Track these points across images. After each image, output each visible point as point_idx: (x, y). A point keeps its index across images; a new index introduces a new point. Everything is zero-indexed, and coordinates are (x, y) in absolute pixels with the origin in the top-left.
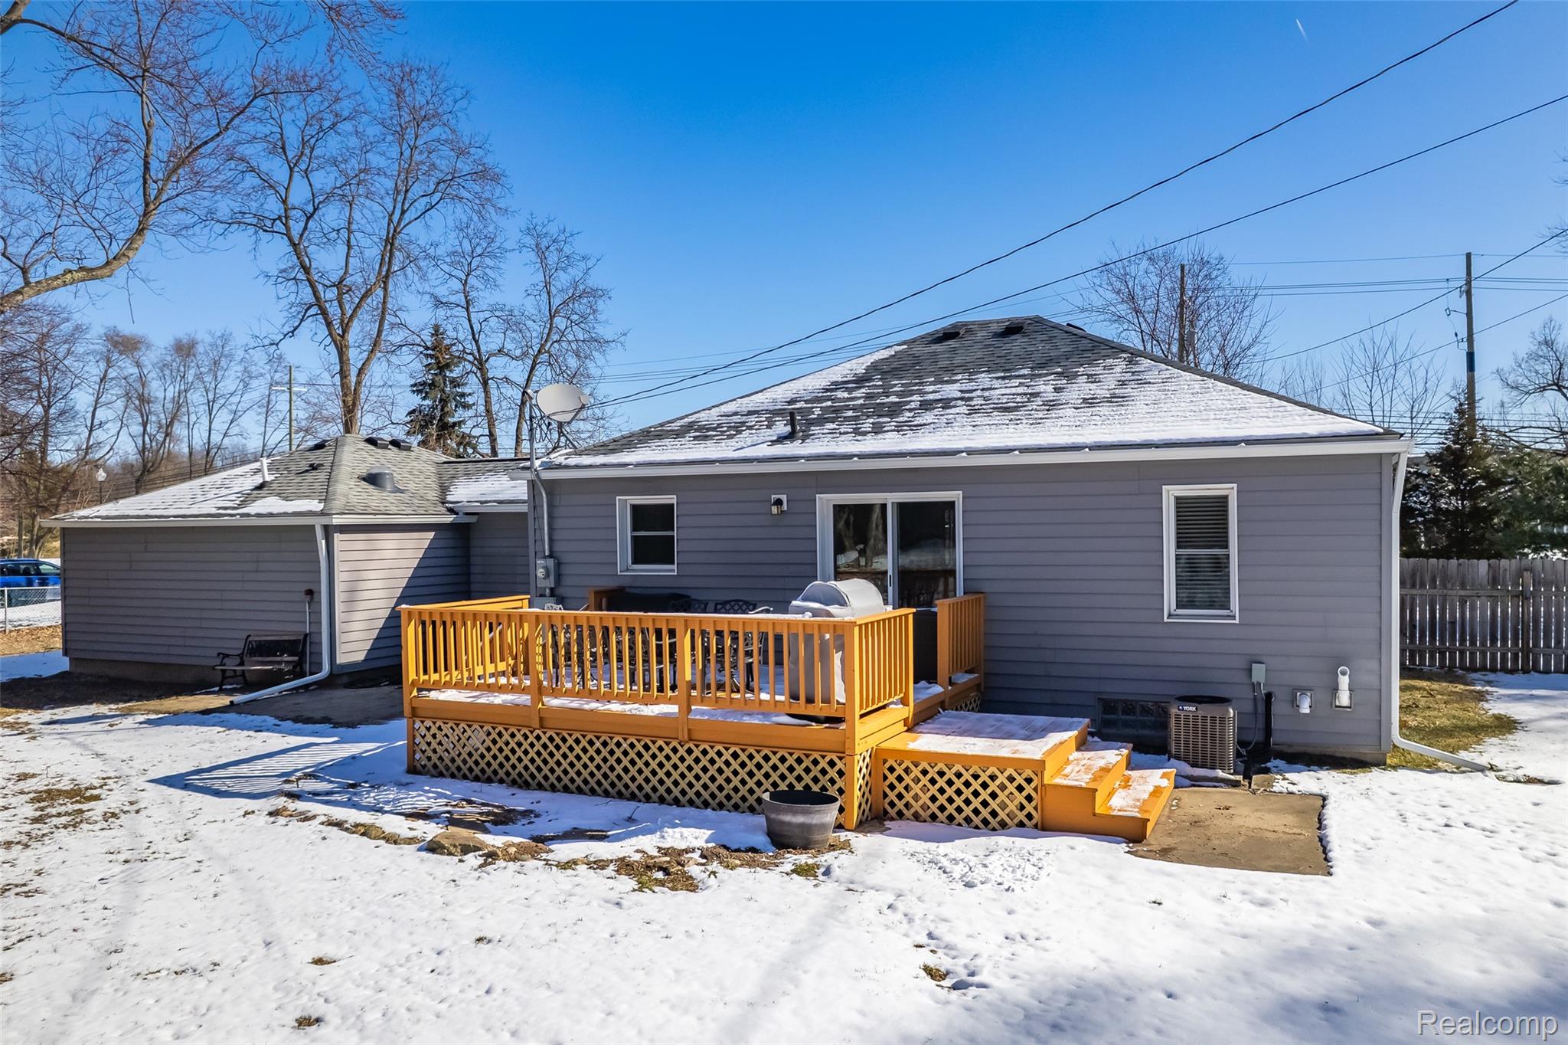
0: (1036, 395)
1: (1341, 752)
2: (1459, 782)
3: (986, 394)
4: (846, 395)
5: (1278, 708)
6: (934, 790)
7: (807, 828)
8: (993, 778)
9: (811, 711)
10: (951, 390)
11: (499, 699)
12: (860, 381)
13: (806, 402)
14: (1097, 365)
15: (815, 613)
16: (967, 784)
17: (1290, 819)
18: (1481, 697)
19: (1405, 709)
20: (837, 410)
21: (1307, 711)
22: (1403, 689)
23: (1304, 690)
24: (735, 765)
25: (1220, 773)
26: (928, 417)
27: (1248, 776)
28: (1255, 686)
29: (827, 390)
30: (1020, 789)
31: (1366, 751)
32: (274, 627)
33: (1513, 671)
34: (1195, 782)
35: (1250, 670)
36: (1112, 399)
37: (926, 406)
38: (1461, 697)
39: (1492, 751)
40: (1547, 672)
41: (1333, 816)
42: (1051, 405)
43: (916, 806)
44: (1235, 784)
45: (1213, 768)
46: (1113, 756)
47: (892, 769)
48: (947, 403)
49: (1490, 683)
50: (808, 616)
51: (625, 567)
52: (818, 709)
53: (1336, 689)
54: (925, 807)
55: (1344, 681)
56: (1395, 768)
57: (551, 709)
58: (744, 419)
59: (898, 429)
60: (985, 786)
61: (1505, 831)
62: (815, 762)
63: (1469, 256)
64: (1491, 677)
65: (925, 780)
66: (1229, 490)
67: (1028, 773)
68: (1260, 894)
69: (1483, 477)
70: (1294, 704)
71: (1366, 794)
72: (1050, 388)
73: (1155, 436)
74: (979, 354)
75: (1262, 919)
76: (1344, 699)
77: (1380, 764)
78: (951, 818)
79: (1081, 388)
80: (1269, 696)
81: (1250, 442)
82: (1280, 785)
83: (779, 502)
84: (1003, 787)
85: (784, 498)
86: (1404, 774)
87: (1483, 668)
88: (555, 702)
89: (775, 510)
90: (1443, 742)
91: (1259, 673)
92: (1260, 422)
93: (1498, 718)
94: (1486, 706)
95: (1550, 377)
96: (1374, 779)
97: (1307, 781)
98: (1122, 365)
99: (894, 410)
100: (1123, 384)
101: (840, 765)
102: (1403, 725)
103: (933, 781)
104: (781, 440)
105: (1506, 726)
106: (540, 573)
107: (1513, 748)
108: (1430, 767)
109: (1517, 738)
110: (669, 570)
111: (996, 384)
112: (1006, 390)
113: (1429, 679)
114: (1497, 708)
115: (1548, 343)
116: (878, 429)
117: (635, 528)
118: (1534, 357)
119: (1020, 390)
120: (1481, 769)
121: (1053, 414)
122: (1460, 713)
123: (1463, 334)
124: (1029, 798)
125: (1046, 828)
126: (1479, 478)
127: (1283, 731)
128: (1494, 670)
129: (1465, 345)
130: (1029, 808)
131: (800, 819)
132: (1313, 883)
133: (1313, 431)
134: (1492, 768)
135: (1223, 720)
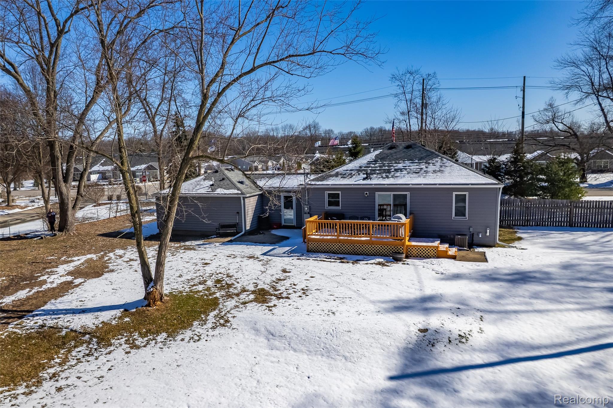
0: (422, 169)
1: (487, 244)
2: (509, 249)
3: (410, 167)
4: (373, 166)
5: (475, 236)
6: (417, 252)
7: (401, 258)
8: (429, 249)
9: (397, 238)
10: (400, 166)
11: (329, 237)
12: (375, 161)
13: (365, 167)
14: (433, 160)
15: (398, 221)
16: (424, 250)
17: (479, 256)
18: (516, 232)
19: (499, 235)
20: (374, 170)
21: (480, 236)
22: (499, 231)
23: (480, 233)
24: (381, 248)
25: (465, 248)
26: (398, 174)
27: (470, 249)
28: (470, 232)
29: (368, 164)
30: (434, 251)
31: (492, 244)
32: (229, 221)
33: (525, 226)
34: (460, 250)
35: (469, 229)
36: (440, 171)
37: (396, 170)
38: (511, 233)
39: (516, 244)
40: (532, 226)
41: (487, 255)
42: (426, 172)
43: (414, 255)
44: (468, 250)
45: (463, 247)
46: (447, 246)
47: (409, 248)
48: (401, 170)
49: (518, 229)
50: (396, 222)
51: (327, 207)
52: (399, 238)
53: (486, 232)
54: (416, 255)
55: (488, 231)
56: (497, 247)
57: (341, 239)
58: (351, 172)
59: (392, 177)
60: (427, 251)
61: (516, 256)
62: (398, 247)
63: (525, 77)
64: (519, 227)
65: (416, 250)
66: (467, 193)
67: (435, 248)
68: (478, 265)
69: (523, 166)
70: (478, 235)
71: (492, 251)
72: (424, 167)
73: (452, 182)
74: (403, 155)
75: (479, 268)
76: (488, 234)
77: (494, 246)
78: (420, 257)
79: (431, 168)
80: (473, 234)
81: (472, 184)
82: (476, 250)
83: (366, 194)
84: (430, 251)
85: (368, 193)
86: (499, 248)
87: (517, 225)
88: (341, 238)
89: (366, 195)
90: (506, 242)
91: (471, 229)
92: (473, 179)
93: (519, 237)
94: (517, 234)
95: (551, 117)
96: (494, 249)
97: (481, 250)
98: (440, 161)
99: (389, 171)
100: (441, 166)
101: (402, 248)
102: (499, 239)
103: (417, 250)
104: (364, 179)
105: (520, 239)
106: (306, 209)
107: (520, 243)
108: (504, 247)
109: (521, 241)
110: (339, 208)
111: (411, 165)
112: (414, 167)
113: (504, 228)
114: (519, 235)
115: (551, 105)
116: (387, 177)
117: (328, 198)
118: (546, 110)
119: (418, 167)
120: (513, 247)
121: (427, 175)
122: (511, 236)
123: (521, 105)
124: (435, 253)
125: (438, 257)
126: (521, 166)
127: (476, 240)
128: (520, 225)
129: (521, 109)
130: (435, 254)
131: (400, 256)
132: (486, 263)
133: (484, 182)
134: (515, 247)
135: (466, 239)
